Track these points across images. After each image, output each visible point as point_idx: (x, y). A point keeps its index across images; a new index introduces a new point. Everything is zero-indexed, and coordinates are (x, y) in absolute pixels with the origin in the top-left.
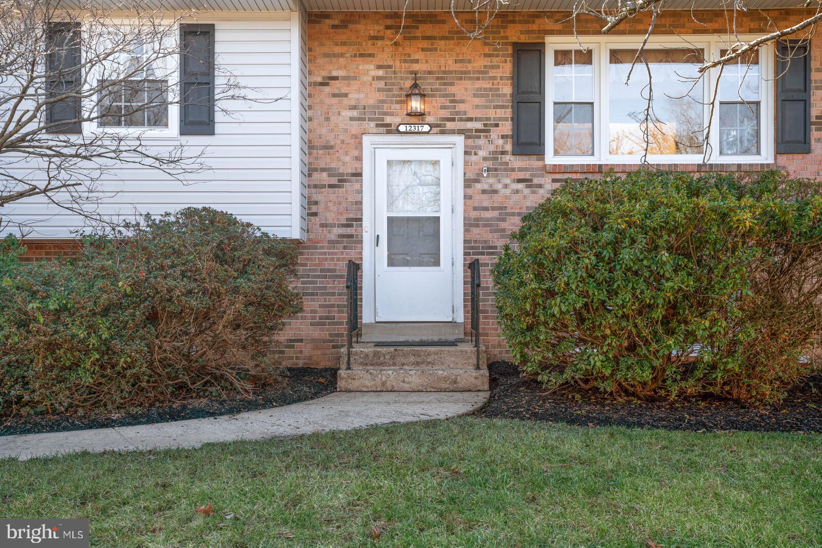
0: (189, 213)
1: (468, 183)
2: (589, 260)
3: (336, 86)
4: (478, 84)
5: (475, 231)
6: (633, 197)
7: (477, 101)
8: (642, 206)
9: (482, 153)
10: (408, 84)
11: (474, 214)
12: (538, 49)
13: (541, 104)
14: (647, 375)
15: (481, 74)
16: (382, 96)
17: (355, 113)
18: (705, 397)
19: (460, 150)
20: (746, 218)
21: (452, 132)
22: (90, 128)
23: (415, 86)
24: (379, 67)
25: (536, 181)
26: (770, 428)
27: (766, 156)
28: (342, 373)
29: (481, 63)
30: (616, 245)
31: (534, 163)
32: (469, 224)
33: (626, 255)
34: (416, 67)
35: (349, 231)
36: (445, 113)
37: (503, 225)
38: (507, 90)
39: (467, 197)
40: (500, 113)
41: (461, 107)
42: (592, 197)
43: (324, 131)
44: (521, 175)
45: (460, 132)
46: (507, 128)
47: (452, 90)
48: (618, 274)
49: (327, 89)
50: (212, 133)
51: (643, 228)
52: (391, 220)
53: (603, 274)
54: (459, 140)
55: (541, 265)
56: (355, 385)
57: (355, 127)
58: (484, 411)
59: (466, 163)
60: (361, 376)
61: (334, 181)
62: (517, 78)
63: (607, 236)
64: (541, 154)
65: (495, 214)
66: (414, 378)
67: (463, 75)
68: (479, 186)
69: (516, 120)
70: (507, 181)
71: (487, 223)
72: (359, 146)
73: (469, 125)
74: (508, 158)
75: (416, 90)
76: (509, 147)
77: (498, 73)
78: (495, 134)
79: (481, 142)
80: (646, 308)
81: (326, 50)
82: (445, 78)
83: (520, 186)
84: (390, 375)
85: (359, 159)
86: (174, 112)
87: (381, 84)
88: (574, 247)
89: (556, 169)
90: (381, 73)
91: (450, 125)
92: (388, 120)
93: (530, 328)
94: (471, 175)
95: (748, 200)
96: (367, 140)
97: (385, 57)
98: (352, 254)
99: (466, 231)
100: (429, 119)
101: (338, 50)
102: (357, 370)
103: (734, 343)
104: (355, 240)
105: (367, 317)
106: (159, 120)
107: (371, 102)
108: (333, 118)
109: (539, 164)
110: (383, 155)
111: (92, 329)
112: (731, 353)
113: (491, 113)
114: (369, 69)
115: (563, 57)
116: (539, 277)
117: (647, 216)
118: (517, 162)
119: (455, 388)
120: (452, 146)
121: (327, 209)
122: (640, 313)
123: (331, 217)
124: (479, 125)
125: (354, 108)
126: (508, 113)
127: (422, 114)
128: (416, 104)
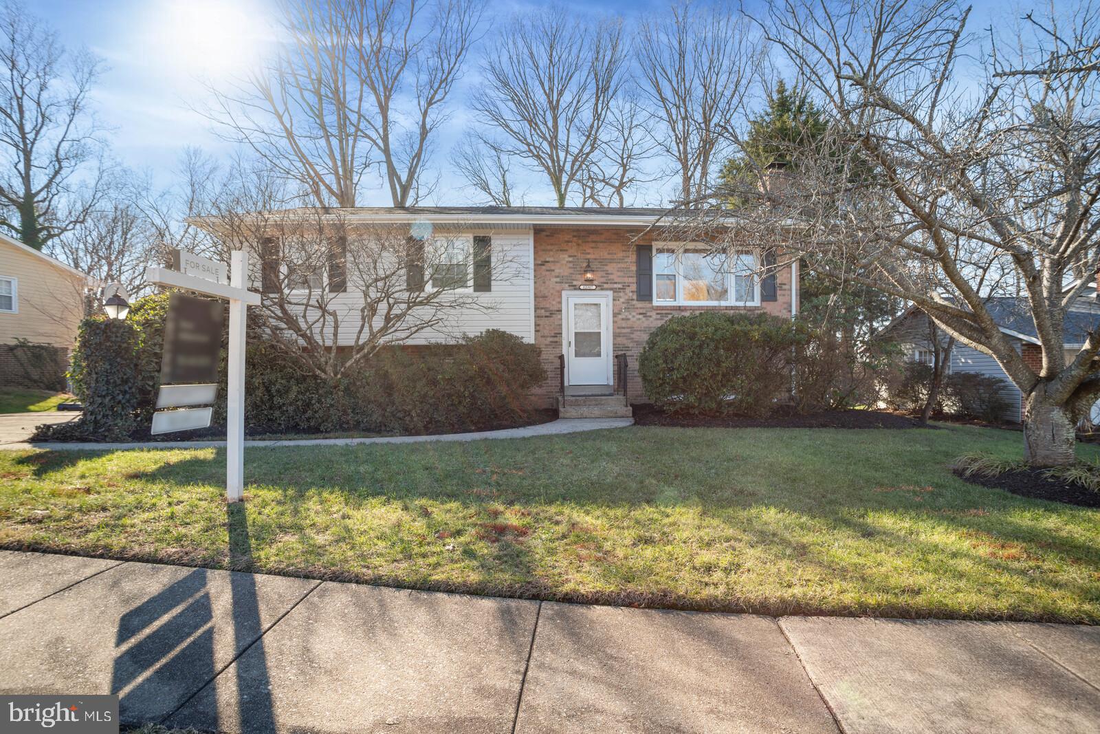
0: (488, 331)
1: (615, 315)
2: (689, 354)
3: (548, 266)
4: (619, 265)
5: (619, 339)
6: (707, 325)
7: (619, 274)
8: (711, 329)
9: (622, 300)
10: (585, 265)
11: (618, 331)
12: (650, 248)
13: (651, 276)
14: (714, 405)
15: (621, 260)
16: (571, 271)
17: (558, 280)
18: (736, 415)
19: (611, 298)
20: (756, 335)
21: (607, 289)
22: (429, 289)
23: (588, 266)
24: (570, 256)
25: (648, 314)
26: (765, 427)
27: (757, 302)
28: (561, 409)
29: (621, 255)
30: (701, 347)
31: (647, 305)
32: (616, 336)
33: (706, 351)
34: (589, 256)
35: (555, 339)
36: (603, 280)
37: (632, 336)
38: (634, 268)
39: (614, 322)
40: (631, 280)
41: (611, 277)
42: (688, 326)
43: (542, 289)
44: (641, 311)
45: (611, 289)
46: (634, 287)
47: (606, 268)
48: (702, 360)
49: (544, 267)
50: (490, 290)
51: (712, 340)
52: (576, 333)
53: (696, 360)
54: (610, 293)
55: (666, 356)
56: (568, 415)
57: (558, 287)
58: (634, 424)
59: (614, 305)
60: (572, 411)
61: (548, 314)
62: (638, 263)
63: (697, 343)
64: (651, 300)
65: (628, 330)
66: (596, 411)
67: (612, 261)
68: (620, 317)
69: (638, 283)
70: (634, 314)
71: (624, 335)
72: (560, 296)
73: (616, 286)
74: (634, 302)
75: (588, 268)
76: (635, 297)
77: (629, 260)
78: (628, 290)
79: (621, 294)
80: (714, 376)
81: (543, 247)
82: (603, 262)
83: (641, 316)
84: (584, 410)
85: (560, 303)
86: (471, 283)
87: (571, 265)
88: (682, 348)
89: (658, 308)
90: (571, 259)
91: (606, 286)
92: (575, 283)
93: (661, 385)
94: (616, 311)
95: (756, 327)
96: (564, 293)
97: (573, 251)
98: (557, 351)
99: (614, 339)
100: (595, 283)
101: (549, 247)
102: (568, 408)
103: (750, 389)
104: (558, 344)
105: (566, 384)
106: (462, 283)
107: (566, 274)
108: (547, 282)
109: (649, 305)
110: (572, 301)
111: (466, 387)
112: (748, 395)
113: (626, 280)
114: (565, 258)
115: (660, 251)
116: (666, 362)
117: (713, 334)
118: (639, 304)
119: (616, 416)
120: (607, 296)
121: (544, 328)
122: (711, 377)
123: (546, 332)
124: (620, 286)
125: (558, 277)
126: (634, 280)
127: (592, 280)
128: (589, 276)
